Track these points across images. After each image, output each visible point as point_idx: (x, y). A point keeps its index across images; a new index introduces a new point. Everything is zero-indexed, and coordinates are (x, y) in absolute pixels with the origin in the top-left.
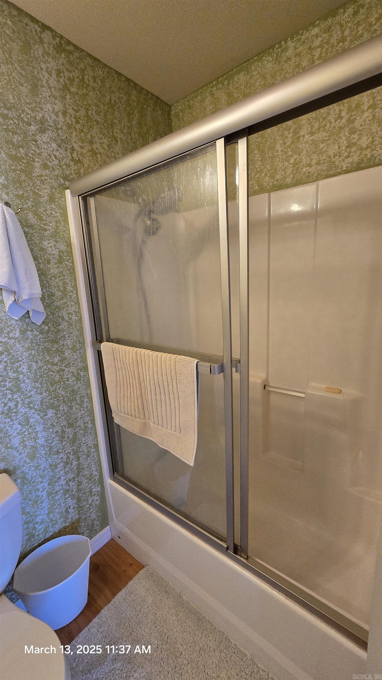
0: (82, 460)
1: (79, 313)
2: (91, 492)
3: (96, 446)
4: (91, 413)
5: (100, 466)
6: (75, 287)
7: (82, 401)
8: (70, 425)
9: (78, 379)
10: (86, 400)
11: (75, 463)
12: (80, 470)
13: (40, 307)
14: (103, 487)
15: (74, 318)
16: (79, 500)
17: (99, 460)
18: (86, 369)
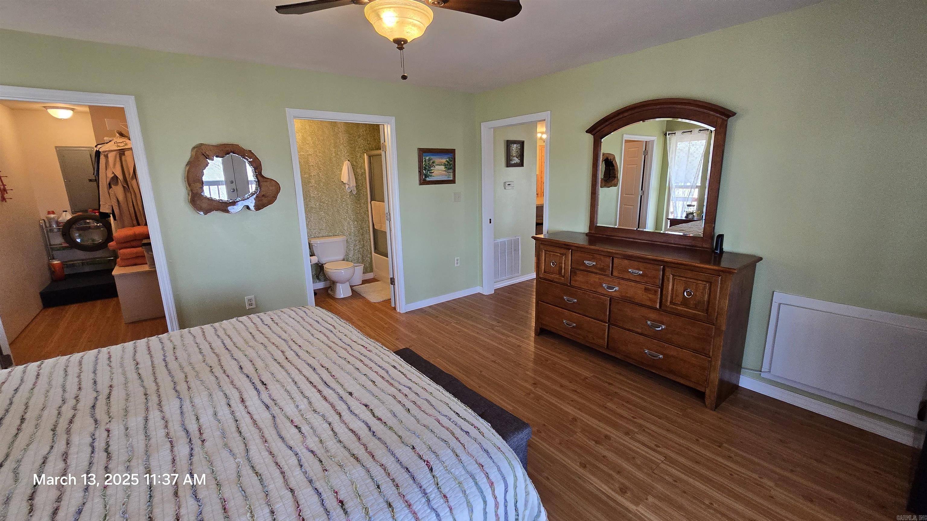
0: (364, 242)
1: (366, 192)
2: (367, 255)
3: (370, 239)
4: (369, 227)
5: (371, 247)
6: (366, 183)
7: (366, 222)
8: (362, 229)
9: (365, 214)
10: (367, 222)
11: (362, 242)
12: (364, 246)
13: (355, 189)
14: (371, 256)
15: (365, 193)
16: (363, 257)
17: (371, 245)
18: (368, 211)
